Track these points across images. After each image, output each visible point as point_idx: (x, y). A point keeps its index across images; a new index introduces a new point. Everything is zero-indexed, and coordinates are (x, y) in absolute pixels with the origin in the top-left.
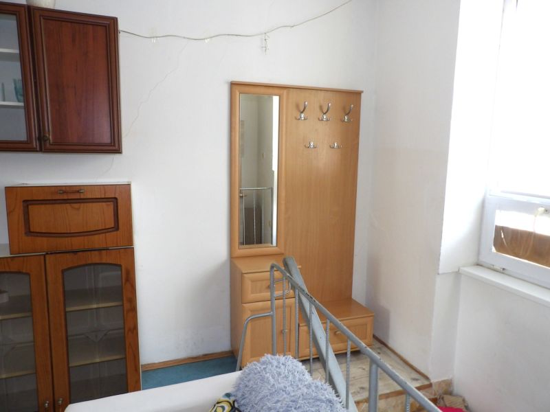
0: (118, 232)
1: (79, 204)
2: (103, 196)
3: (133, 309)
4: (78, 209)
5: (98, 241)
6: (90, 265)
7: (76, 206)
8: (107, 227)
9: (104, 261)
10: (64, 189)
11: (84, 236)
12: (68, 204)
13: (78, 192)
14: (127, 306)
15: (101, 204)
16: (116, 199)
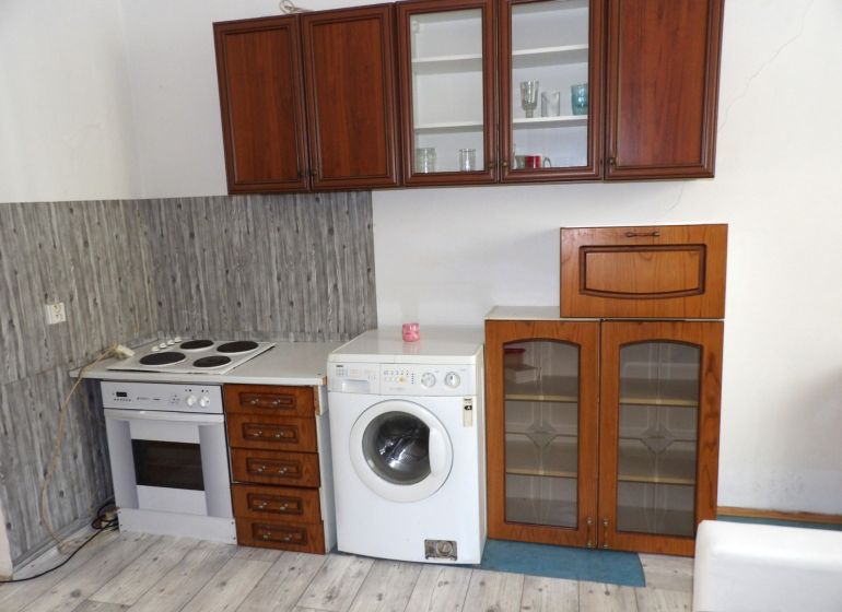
0: (704, 296)
1: (650, 254)
2: (685, 243)
3: (715, 415)
4: (649, 260)
5: (673, 307)
6: (658, 341)
7: (647, 255)
8: (688, 288)
9: (678, 338)
10: (632, 230)
11: (654, 298)
12: (636, 254)
13: (653, 235)
14: (706, 408)
15: (681, 253)
16: (704, 246)
